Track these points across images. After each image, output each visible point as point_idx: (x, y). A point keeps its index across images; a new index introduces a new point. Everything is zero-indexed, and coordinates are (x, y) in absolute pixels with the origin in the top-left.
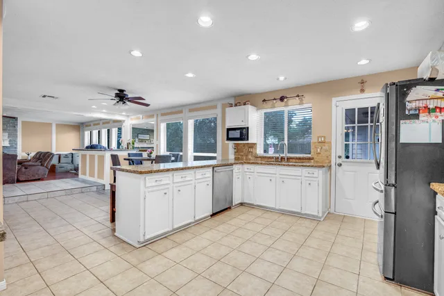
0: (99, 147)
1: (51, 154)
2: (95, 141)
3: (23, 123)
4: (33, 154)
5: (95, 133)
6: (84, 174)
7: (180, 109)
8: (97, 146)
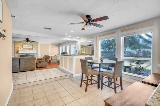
0: (66, 53)
1: (49, 56)
2: (64, 51)
3: (40, 44)
4: (43, 56)
5: (64, 47)
6: (62, 66)
7: (114, 31)
8: (65, 53)
